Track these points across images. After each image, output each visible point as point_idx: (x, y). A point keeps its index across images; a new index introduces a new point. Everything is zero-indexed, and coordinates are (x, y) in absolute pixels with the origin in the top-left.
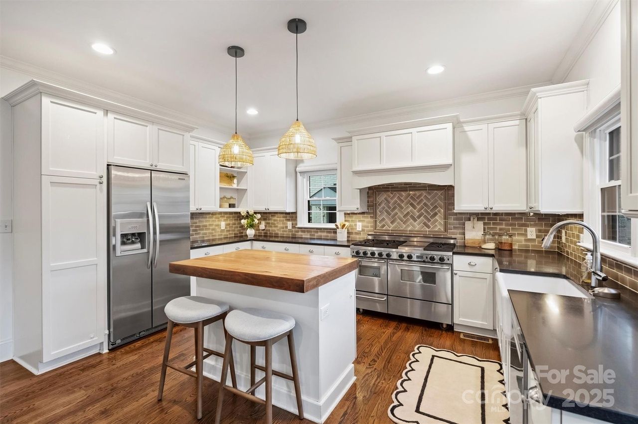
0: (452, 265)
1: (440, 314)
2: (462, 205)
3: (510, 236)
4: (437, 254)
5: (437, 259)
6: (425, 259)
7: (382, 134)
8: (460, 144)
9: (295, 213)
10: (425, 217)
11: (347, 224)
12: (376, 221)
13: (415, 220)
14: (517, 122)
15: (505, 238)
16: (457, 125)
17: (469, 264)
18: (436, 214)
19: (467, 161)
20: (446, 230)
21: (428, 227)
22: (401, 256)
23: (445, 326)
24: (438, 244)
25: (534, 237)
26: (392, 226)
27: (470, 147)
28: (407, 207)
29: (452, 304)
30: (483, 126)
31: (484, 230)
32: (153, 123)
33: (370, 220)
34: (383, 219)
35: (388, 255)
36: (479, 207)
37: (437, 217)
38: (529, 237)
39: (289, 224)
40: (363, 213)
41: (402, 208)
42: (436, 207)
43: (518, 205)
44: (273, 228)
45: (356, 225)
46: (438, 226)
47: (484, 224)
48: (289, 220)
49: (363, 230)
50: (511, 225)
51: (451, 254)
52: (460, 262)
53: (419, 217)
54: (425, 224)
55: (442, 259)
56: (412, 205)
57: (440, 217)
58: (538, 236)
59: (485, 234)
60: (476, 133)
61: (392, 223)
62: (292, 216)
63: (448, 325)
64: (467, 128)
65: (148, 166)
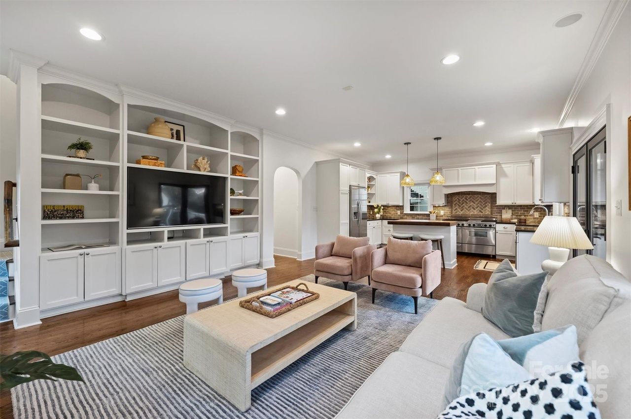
0: (495, 228)
1: (489, 251)
2: (500, 201)
3: (525, 216)
4: (488, 224)
5: (488, 226)
6: (482, 225)
7: (459, 169)
8: (500, 173)
9: (403, 206)
10: (480, 208)
11: (436, 211)
12: (452, 210)
13: (475, 209)
14: (528, 164)
15: (523, 217)
16: (498, 165)
17: (504, 228)
18: (486, 206)
19: (503, 181)
20: (492, 214)
21: (482, 212)
22: (470, 225)
23: (491, 256)
24: (487, 219)
25: (538, 217)
26: (462, 213)
27: (505, 175)
28: (471, 203)
29: (495, 246)
30: (512, 165)
31: (512, 213)
32: (358, 167)
33: (448, 209)
34: (457, 209)
35: (463, 225)
36: (509, 202)
37: (487, 208)
38: (535, 216)
39: (399, 212)
40: (445, 206)
41: (467, 203)
42: (486, 203)
43: (528, 202)
44: (388, 214)
45: (440, 212)
46: (487, 211)
47: (512, 211)
48: (398, 210)
49: (444, 215)
50: (526, 211)
51: (495, 223)
52: (499, 227)
53: (477, 208)
54: (480, 211)
55: (490, 226)
56: (473, 202)
57: (489, 208)
58: (539, 216)
59: (512, 216)
60: (507, 168)
61: (461, 211)
62: (401, 208)
63: (493, 255)
64: (503, 166)
65: (357, 185)
